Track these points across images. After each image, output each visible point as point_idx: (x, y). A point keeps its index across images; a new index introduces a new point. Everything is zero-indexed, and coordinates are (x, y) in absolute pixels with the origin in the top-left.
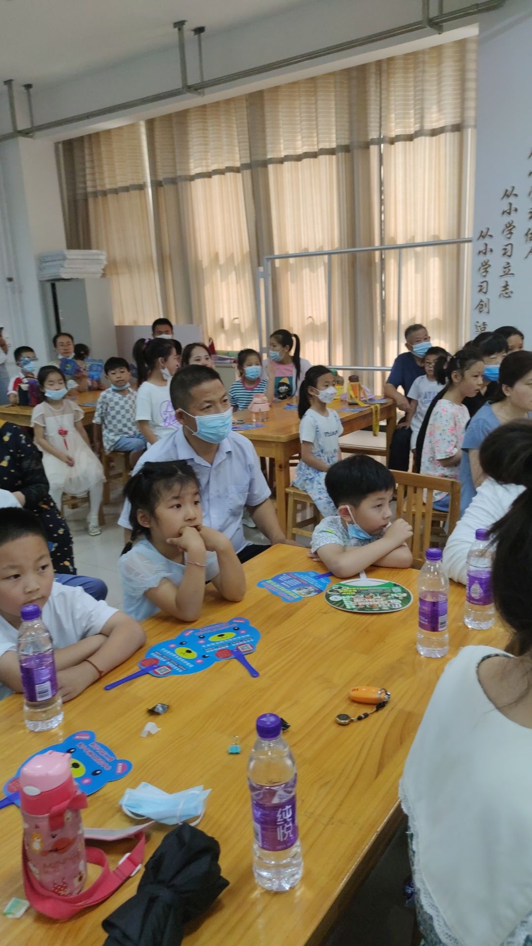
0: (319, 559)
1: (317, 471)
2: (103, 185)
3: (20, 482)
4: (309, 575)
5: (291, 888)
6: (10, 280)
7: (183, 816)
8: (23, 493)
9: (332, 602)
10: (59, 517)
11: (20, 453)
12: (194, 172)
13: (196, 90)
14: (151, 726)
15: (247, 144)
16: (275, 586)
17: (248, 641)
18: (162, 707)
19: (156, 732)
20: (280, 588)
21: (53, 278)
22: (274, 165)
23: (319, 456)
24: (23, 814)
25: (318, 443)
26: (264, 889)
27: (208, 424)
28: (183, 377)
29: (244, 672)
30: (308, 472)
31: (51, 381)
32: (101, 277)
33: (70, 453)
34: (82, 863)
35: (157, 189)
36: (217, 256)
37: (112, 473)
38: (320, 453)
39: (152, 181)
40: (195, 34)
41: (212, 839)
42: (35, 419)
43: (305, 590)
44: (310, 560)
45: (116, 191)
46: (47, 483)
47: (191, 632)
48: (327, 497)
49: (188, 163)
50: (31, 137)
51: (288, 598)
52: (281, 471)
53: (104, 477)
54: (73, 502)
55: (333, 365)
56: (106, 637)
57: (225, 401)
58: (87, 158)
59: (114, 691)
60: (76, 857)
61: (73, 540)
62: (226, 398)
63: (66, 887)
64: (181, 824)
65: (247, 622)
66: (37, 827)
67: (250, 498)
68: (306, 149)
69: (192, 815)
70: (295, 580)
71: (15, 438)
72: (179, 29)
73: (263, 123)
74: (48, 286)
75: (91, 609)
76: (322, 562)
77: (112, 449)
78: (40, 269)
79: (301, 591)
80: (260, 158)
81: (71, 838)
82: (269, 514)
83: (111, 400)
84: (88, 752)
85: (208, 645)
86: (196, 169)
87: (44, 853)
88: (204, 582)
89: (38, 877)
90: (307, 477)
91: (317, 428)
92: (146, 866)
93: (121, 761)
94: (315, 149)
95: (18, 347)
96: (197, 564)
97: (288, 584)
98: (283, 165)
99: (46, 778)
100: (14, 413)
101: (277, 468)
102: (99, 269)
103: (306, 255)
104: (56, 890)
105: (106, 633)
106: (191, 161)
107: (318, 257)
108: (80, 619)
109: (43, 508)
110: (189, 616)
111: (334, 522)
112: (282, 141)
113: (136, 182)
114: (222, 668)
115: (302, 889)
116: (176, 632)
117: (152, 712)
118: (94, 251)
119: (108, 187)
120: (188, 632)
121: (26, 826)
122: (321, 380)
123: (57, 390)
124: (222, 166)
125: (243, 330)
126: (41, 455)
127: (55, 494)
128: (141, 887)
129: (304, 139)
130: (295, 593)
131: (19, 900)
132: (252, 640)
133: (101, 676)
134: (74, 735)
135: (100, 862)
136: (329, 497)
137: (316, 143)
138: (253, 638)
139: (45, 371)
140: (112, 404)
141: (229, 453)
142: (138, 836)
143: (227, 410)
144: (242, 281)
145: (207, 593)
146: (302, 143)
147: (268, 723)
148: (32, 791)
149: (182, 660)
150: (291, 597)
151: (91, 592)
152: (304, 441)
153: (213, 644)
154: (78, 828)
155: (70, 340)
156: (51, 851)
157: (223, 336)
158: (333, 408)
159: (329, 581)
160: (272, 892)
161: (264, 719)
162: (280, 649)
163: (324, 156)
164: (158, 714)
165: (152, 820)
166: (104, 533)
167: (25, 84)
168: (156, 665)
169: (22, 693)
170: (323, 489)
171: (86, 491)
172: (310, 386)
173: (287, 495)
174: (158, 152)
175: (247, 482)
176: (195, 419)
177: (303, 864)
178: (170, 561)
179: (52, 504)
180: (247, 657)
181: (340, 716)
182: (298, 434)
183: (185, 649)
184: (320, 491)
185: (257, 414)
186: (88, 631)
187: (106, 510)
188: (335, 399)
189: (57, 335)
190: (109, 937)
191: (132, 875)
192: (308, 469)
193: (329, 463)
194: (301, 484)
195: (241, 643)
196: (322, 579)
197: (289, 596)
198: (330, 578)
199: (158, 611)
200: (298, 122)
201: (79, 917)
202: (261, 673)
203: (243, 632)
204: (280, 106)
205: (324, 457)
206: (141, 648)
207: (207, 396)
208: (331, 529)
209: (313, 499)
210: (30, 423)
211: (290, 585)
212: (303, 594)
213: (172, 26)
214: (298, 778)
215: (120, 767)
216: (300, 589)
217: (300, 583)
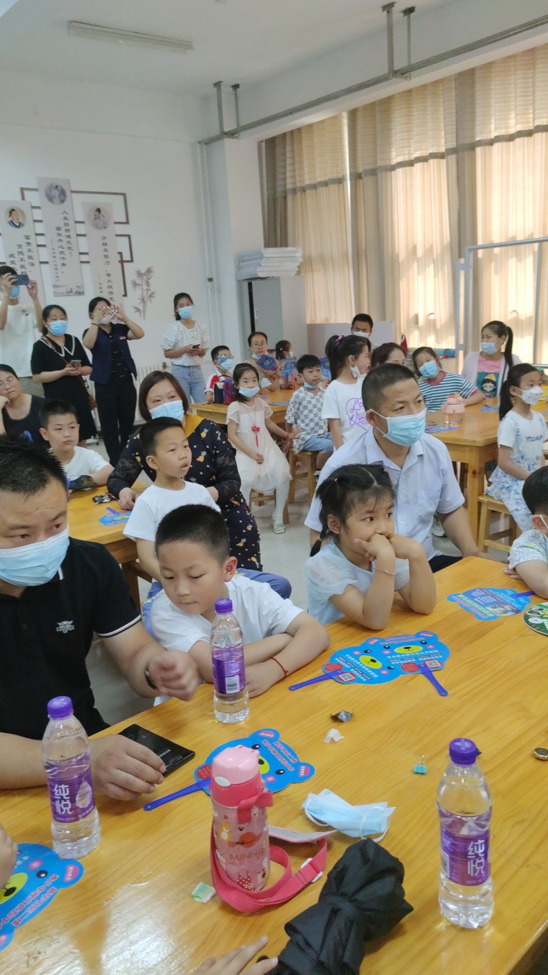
0: (517, 576)
1: (515, 479)
2: (302, 181)
3: (214, 477)
4: (505, 593)
5: (479, 927)
6: (210, 280)
7: (366, 830)
8: (217, 488)
9: (531, 624)
10: (249, 514)
11: (216, 450)
12: (394, 162)
13: (403, 74)
14: (334, 733)
15: (454, 127)
16: (467, 601)
17: (437, 657)
18: (346, 715)
19: (339, 739)
20: (472, 604)
21: (251, 277)
22: (483, 147)
23: (519, 462)
24: (214, 803)
25: (518, 448)
26: (450, 922)
27: (400, 426)
28: (377, 376)
29: (432, 690)
30: (504, 479)
31: (246, 379)
32: (296, 275)
33: (260, 451)
34: (266, 859)
35: (356, 181)
36: (415, 248)
37: (298, 472)
38: (520, 460)
39: (350, 173)
40: (404, 16)
41: (396, 860)
42: (230, 416)
43: (501, 609)
44: (507, 576)
45: (314, 187)
46: (239, 480)
47: (376, 641)
48: (525, 509)
49: (390, 152)
50: (236, 137)
51: (482, 615)
52: (475, 477)
53: (291, 476)
54: (261, 499)
55: (538, 363)
56: (291, 637)
57: (419, 401)
58: (288, 155)
59: (299, 692)
60: (262, 852)
61: (260, 537)
62: (421, 398)
63: (249, 882)
64: (363, 838)
65: (435, 637)
66: (226, 817)
67: (440, 506)
68: (520, 128)
69: (375, 831)
70: (490, 597)
71: (211, 434)
72: (388, 12)
73: (473, 104)
74: (246, 284)
75: (277, 607)
76: (522, 580)
77: (301, 449)
78: (239, 268)
79: (496, 610)
80: (468, 141)
81: (257, 833)
82: (462, 523)
83: (303, 399)
84: (272, 750)
85: (394, 657)
86: (397, 158)
87: (232, 844)
88: (393, 590)
89: (224, 866)
90: (503, 486)
91: (518, 432)
92: (329, 875)
93: (304, 764)
94: (531, 126)
95: (214, 347)
96: (387, 572)
97: (481, 601)
98: (493, 147)
99: (236, 771)
100: (210, 410)
101: (469, 475)
102: (294, 266)
103: (513, 244)
104: (241, 883)
105: (291, 632)
106: (394, 149)
107: (527, 245)
108: (267, 615)
109: (234, 504)
110: (376, 624)
111: (535, 537)
112: (493, 121)
113: (335, 176)
114: (408, 681)
115: (492, 930)
116: (360, 640)
117: (336, 718)
118: (290, 249)
119: (307, 182)
120: (373, 640)
121: (216, 815)
122: (525, 379)
123: (250, 388)
124: (425, 153)
125: (438, 326)
126: (234, 451)
127: (245, 491)
128: (322, 896)
129: (518, 117)
130: (489, 611)
131: (206, 886)
132: (441, 657)
133: (286, 675)
134: (260, 732)
135: (283, 862)
136: (527, 508)
137: (531, 120)
138: (441, 655)
139: (240, 370)
140: (305, 403)
141: (421, 456)
142: (320, 842)
143: (421, 411)
144: (440, 274)
145: (395, 602)
146: (516, 121)
147: (463, 749)
148: (223, 782)
149: (367, 669)
150: (485, 614)
151: (277, 590)
152: (501, 446)
153: (399, 656)
154: (264, 825)
155: (265, 339)
156: (237, 843)
157: (416, 333)
158: (539, 410)
159: (529, 601)
160: (459, 928)
161: (458, 744)
162: (471, 669)
163: (540, 134)
164: (341, 721)
165: (336, 829)
166: (288, 532)
167: (233, 84)
168: (340, 671)
169: (212, 683)
170: (520, 499)
171: (272, 490)
172: (513, 386)
173: (480, 504)
174: (359, 144)
175: (439, 488)
176: (386, 420)
177: (493, 904)
178: (357, 568)
179: (242, 501)
180: (434, 674)
181: (537, 750)
182: (496, 438)
183: (369, 658)
184: (517, 501)
185: (450, 415)
186: (273, 629)
187: (291, 509)
188: (540, 401)
189: (253, 333)
190: (291, 940)
191: (314, 881)
192: (505, 477)
193: (529, 470)
194: (497, 493)
195: (429, 658)
196: (520, 598)
197: (482, 613)
198: (531, 598)
199: (342, 616)
200: (513, 99)
201: (261, 914)
202: (449, 692)
203: (431, 647)
204: (493, 83)
205: (524, 463)
206: (324, 651)
207: (399, 397)
208: (532, 545)
209: (510, 510)
210: (225, 420)
211: (483, 602)
212: (499, 612)
213: (381, 10)
214: (493, 812)
215: (303, 769)
216: (495, 607)
217: (495, 600)
